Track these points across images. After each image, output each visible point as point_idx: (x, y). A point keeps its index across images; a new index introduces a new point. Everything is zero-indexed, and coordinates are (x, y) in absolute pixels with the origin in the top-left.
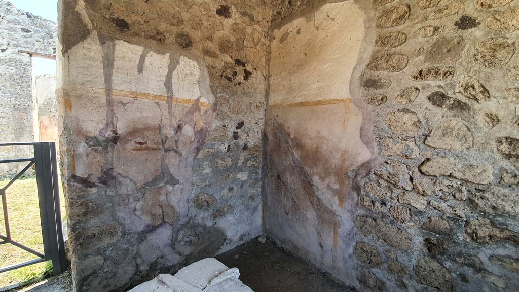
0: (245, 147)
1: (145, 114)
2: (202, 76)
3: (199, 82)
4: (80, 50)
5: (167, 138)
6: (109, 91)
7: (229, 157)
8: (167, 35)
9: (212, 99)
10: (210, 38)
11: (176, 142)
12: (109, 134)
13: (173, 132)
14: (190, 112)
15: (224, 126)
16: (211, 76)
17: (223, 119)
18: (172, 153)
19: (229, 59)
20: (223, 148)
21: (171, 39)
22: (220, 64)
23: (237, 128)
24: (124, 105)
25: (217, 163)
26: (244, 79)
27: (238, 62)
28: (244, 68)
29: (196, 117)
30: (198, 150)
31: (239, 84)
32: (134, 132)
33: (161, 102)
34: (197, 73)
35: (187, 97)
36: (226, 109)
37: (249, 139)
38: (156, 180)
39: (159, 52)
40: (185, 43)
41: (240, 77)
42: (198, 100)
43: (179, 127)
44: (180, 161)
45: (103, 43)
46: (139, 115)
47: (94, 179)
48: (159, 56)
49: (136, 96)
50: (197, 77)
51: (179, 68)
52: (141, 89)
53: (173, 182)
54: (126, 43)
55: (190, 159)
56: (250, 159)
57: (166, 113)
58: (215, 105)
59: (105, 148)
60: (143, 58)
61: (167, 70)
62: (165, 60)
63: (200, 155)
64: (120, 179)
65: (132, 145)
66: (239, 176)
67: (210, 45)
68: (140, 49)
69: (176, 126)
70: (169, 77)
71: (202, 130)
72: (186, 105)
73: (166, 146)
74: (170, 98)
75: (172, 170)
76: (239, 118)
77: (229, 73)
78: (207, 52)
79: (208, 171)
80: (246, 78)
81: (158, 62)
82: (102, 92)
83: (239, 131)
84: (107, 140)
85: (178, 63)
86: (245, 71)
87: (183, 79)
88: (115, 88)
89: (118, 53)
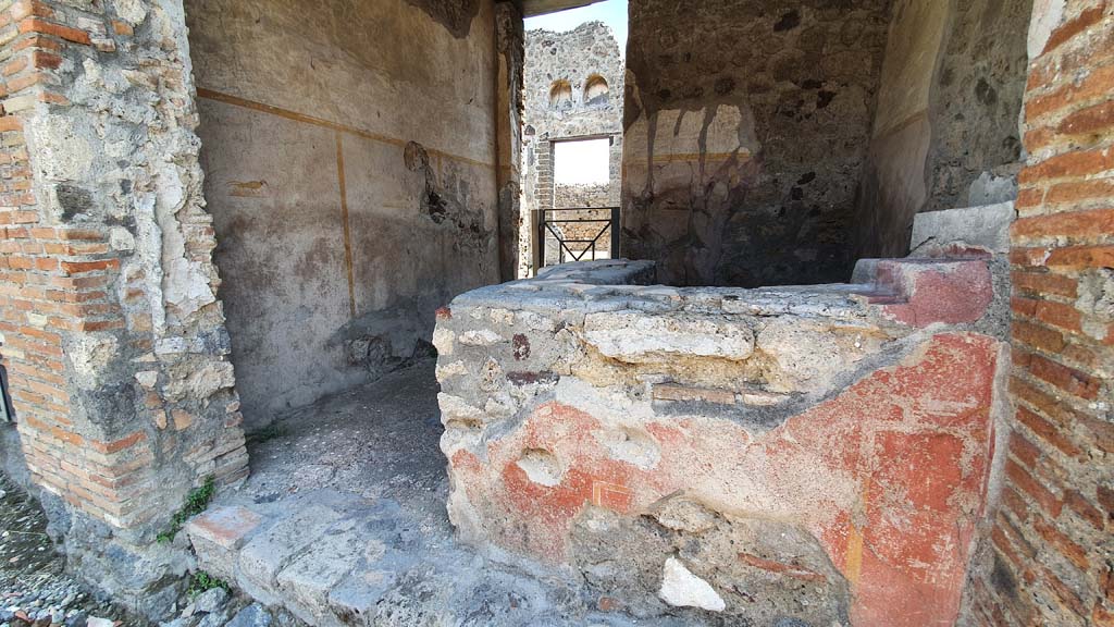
0: (816, 211)
1: (677, 175)
2: (743, 120)
3: (738, 129)
4: (634, 128)
5: (695, 198)
6: (650, 158)
7: (781, 223)
8: (705, 88)
9: (756, 146)
10: (762, 69)
11: (706, 201)
12: (647, 195)
13: (702, 192)
14: (726, 167)
15: (776, 181)
16: (759, 118)
17: (773, 172)
18: (700, 214)
19: (791, 86)
20: (773, 211)
21: (709, 90)
22: (772, 98)
23: (799, 182)
24: (661, 168)
25: (760, 229)
26: (818, 108)
27: (808, 85)
28: (817, 91)
29: (732, 171)
30: (732, 211)
31: (808, 116)
32: (666, 193)
33: (693, 161)
34: (737, 119)
35: (721, 150)
36: (779, 157)
37: (824, 199)
38: (683, 239)
39: (694, 109)
40: (725, 89)
41: (811, 107)
42: (737, 150)
43: (711, 186)
44: (708, 223)
45: (648, 118)
46: (672, 176)
47: (636, 232)
48: (696, 113)
49: (671, 158)
50: (736, 124)
51: (716, 119)
52: (676, 151)
53: (700, 245)
54: (667, 111)
55: (721, 223)
56: (823, 230)
57: (697, 172)
58: (761, 153)
59: (645, 206)
60: (680, 120)
61: (702, 126)
62: (701, 115)
63: (733, 219)
64: (653, 234)
65: (663, 204)
66: (797, 253)
67: (761, 78)
68: (678, 113)
69: (706, 184)
70: (704, 133)
71: (738, 188)
72: (720, 160)
73: (695, 206)
74: (703, 155)
75: (699, 233)
76: (805, 168)
77: (790, 104)
78: (755, 88)
79: (744, 238)
80: (820, 105)
81: (694, 120)
82: (646, 159)
83: (802, 186)
84: (646, 201)
85: (715, 114)
86: (821, 94)
87: (719, 131)
88: (655, 154)
89: (660, 122)
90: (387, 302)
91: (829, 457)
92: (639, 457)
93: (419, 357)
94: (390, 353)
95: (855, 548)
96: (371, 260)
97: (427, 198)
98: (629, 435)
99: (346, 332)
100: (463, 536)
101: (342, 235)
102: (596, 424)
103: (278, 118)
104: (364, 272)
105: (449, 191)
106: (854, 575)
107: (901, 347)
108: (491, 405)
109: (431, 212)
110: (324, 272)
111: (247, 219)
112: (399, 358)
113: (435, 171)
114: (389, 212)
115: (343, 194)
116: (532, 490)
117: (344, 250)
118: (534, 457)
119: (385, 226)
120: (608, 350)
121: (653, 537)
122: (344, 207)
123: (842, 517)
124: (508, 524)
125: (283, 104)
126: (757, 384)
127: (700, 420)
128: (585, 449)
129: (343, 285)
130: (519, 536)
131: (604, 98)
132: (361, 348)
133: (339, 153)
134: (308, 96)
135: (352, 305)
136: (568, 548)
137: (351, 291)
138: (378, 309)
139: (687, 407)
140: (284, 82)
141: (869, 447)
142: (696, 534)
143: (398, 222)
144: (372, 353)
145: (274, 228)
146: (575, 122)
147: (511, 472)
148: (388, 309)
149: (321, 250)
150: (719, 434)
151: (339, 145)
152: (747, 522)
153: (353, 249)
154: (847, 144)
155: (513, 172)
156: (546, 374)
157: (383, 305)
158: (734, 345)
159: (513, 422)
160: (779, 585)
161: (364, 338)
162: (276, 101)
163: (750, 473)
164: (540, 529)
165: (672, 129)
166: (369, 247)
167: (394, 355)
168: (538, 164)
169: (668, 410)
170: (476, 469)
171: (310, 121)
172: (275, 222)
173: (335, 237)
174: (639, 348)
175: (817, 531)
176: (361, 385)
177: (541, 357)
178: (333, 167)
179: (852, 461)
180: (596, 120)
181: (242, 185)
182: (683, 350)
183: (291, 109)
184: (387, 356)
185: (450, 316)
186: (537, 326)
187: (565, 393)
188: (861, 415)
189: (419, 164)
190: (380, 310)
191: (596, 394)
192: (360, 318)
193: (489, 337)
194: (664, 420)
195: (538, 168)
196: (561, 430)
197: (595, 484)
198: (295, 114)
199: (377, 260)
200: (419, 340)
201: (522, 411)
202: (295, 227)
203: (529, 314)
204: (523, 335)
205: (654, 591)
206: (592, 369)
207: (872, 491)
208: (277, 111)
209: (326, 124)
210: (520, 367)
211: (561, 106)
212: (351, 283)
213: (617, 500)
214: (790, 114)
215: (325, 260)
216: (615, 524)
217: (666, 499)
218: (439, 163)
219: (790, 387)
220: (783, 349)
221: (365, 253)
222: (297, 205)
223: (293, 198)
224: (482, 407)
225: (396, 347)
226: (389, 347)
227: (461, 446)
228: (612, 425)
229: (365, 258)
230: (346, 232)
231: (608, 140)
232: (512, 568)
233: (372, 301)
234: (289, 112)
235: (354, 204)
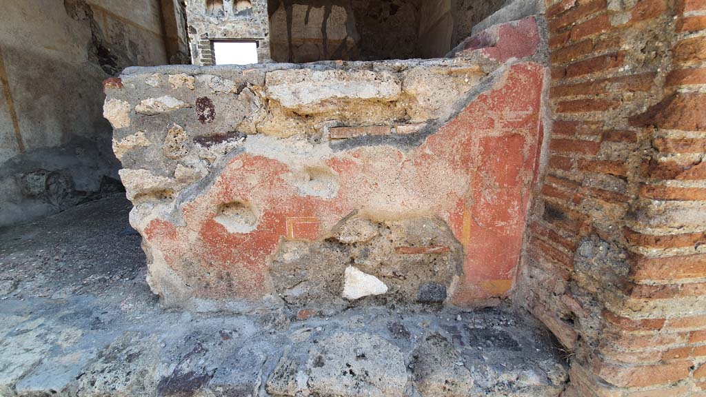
1: (310, 53)
2: (349, 18)
3: (346, 24)
4: (276, 16)
6: (290, 39)
9: (357, 37)
14: (340, 50)
16: (357, 17)
22: (364, 5)
24: (298, 47)
26: (390, 14)
28: (390, 3)
29: (344, 53)
31: (385, 20)
33: (319, 44)
34: (345, 16)
35: (336, 37)
39: (316, 7)
41: (386, 14)
42: (346, 38)
45: (286, 9)
46: (305, 53)
48: (318, 9)
49: (304, 40)
50: (344, 20)
51: (331, 15)
52: (307, 35)
54: (299, 5)
57: (322, 52)
58: (360, 42)
60: (308, 12)
61: (323, 19)
62: (322, 11)
68: (306, 7)
70: (324, 23)
72: (336, 44)
74: (325, 40)
77: (375, 10)
80: (392, 13)
81: (317, 14)
82: (287, 39)
85: (331, 12)
86: (392, 6)
87: (334, 24)
88: (293, 36)
89: (294, 13)
90: (62, 140)
91: (453, 161)
92: (321, 191)
93: (106, 191)
94: (72, 188)
95: (467, 223)
96: (36, 98)
97: (94, 49)
98: (313, 173)
99: (15, 165)
100: (167, 301)
102: (284, 168)
104: (30, 108)
105: (118, 48)
106: (466, 241)
107: (492, 77)
108: (180, 171)
109: (101, 63)
112: (85, 193)
113: (102, 26)
114: (53, 54)
116: (232, 241)
118: (230, 212)
119: (49, 66)
120: (289, 102)
121: (336, 253)
123: (461, 203)
124: (212, 277)
126: (403, 121)
127: (368, 149)
128: (277, 193)
129: (5, 120)
130: (223, 284)
131: (249, 12)
132: (37, 182)
135: (19, 140)
136: (269, 282)
137: (16, 126)
138: (51, 146)
139: (357, 142)
141: (476, 149)
142: (366, 243)
143: (65, 66)
144: (52, 187)
146: (228, 27)
147: (210, 230)
148: (63, 146)
150: (381, 157)
152: (401, 223)
153: (12, 84)
154: (406, 41)
155: (180, 44)
156: (233, 134)
157: (57, 143)
158: (388, 89)
159: (205, 183)
160: (422, 262)
161: (40, 172)
163: (404, 183)
164: (243, 273)
165: (303, 18)
167: (78, 189)
168: (202, 58)
169: (343, 146)
170: (173, 234)
174: (316, 98)
175: (445, 216)
176: (43, 217)
177: (227, 117)
179: (466, 161)
180: (245, 28)
182: (351, 96)
184: (70, 190)
185: (121, 86)
186: (219, 88)
187: (253, 146)
188: (471, 128)
189: (82, 15)
190: (54, 147)
191: (281, 145)
192: (31, 153)
193: (169, 103)
194: (341, 154)
195: (202, 61)
196: (253, 180)
197: (289, 221)
199: (44, 99)
200: (105, 177)
201: (213, 171)
203: (209, 77)
204: (206, 97)
205: (338, 294)
206: (276, 123)
207: (476, 181)
210: (206, 130)
211: (216, 14)
212: (14, 117)
213: (306, 230)
214: (375, 17)
216: (306, 251)
217: (344, 219)
218: (105, 20)
219: (427, 116)
220: (421, 90)
221: (28, 89)
224: (172, 175)
226: (70, 182)
227: (154, 216)
228: (298, 167)
229: (29, 95)
231: (255, 44)
232: (220, 313)
233: (44, 137)
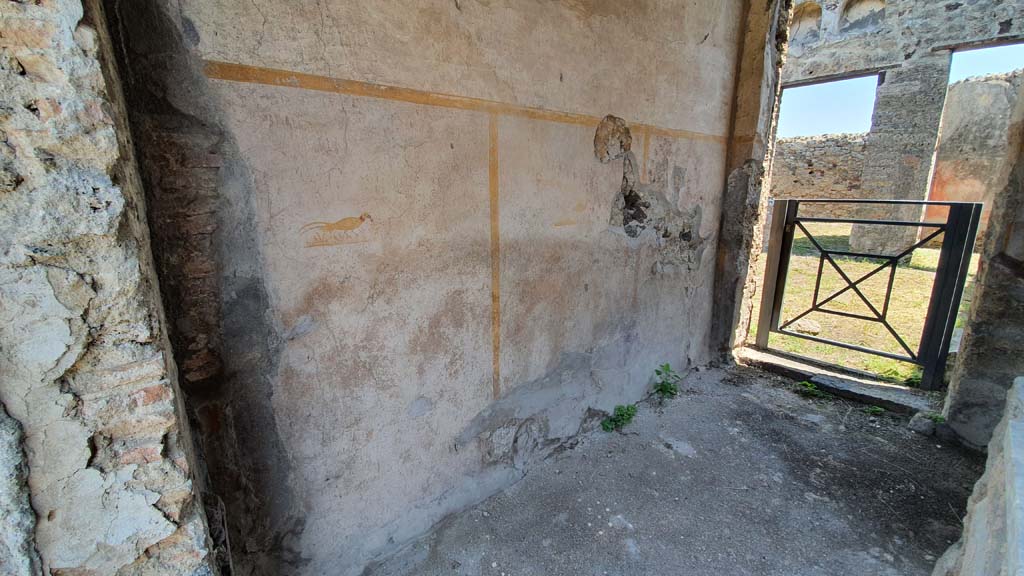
90: (548, 365)
93: (585, 431)
94: (545, 436)
96: (529, 310)
97: (621, 201)
99: (484, 421)
101: (489, 281)
103: (395, 105)
104: (518, 329)
105: (656, 187)
110: (456, 341)
111: (335, 281)
112: (559, 439)
113: (639, 158)
115: (494, 214)
117: (489, 301)
119: (555, 255)
122: (495, 236)
125: (405, 80)
129: (485, 355)
132: (504, 439)
133: (493, 151)
134: (447, 59)
135: (496, 381)
137: (496, 361)
138: (532, 378)
140: (406, 39)
144: (520, 441)
145: (379, 288)
148: (547, 376)
149: (454, 310)
151: (494, 139)
153: (503, 299)
157: (543, 372)
162: (390, 74)
166: (528, 293)
167: (551, 436)
171: (447, 102)
172: (382, 278)
173: (476, 286)
178: (482, 175)
181: (330, 227)
183: (418, 87)
184: (541, 440)
190: (536, 381)
192: (506, 397)
198: (423, 93)
199: (539, 308)
200: (589, 409)
202: (414, 280)
208: (393, 92)
209: (473, 105)
212: (496, 349)
215: (458, 323)
218: (647, 145)
221: (521, 301)
222: (420, 245)
223: (412, 235)
225: (552, 425)
226: (545, 428)
229: (521, 309)
230: (495, 276)
233: (526, 369)
234: (413, 92)
235: (510, 228)
